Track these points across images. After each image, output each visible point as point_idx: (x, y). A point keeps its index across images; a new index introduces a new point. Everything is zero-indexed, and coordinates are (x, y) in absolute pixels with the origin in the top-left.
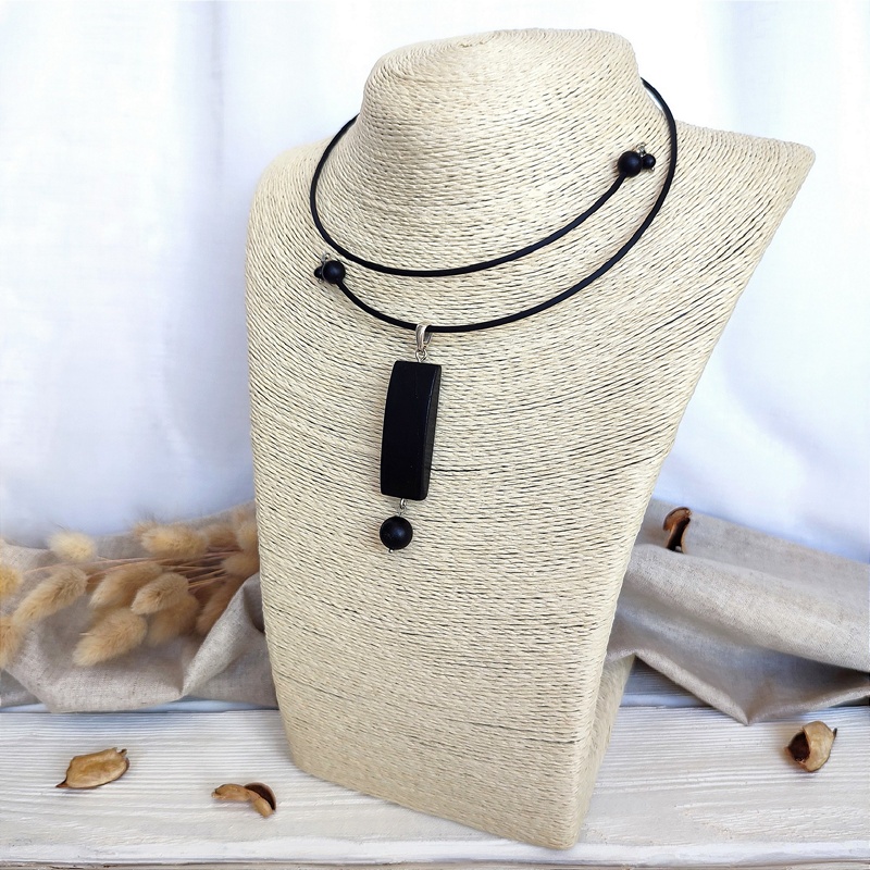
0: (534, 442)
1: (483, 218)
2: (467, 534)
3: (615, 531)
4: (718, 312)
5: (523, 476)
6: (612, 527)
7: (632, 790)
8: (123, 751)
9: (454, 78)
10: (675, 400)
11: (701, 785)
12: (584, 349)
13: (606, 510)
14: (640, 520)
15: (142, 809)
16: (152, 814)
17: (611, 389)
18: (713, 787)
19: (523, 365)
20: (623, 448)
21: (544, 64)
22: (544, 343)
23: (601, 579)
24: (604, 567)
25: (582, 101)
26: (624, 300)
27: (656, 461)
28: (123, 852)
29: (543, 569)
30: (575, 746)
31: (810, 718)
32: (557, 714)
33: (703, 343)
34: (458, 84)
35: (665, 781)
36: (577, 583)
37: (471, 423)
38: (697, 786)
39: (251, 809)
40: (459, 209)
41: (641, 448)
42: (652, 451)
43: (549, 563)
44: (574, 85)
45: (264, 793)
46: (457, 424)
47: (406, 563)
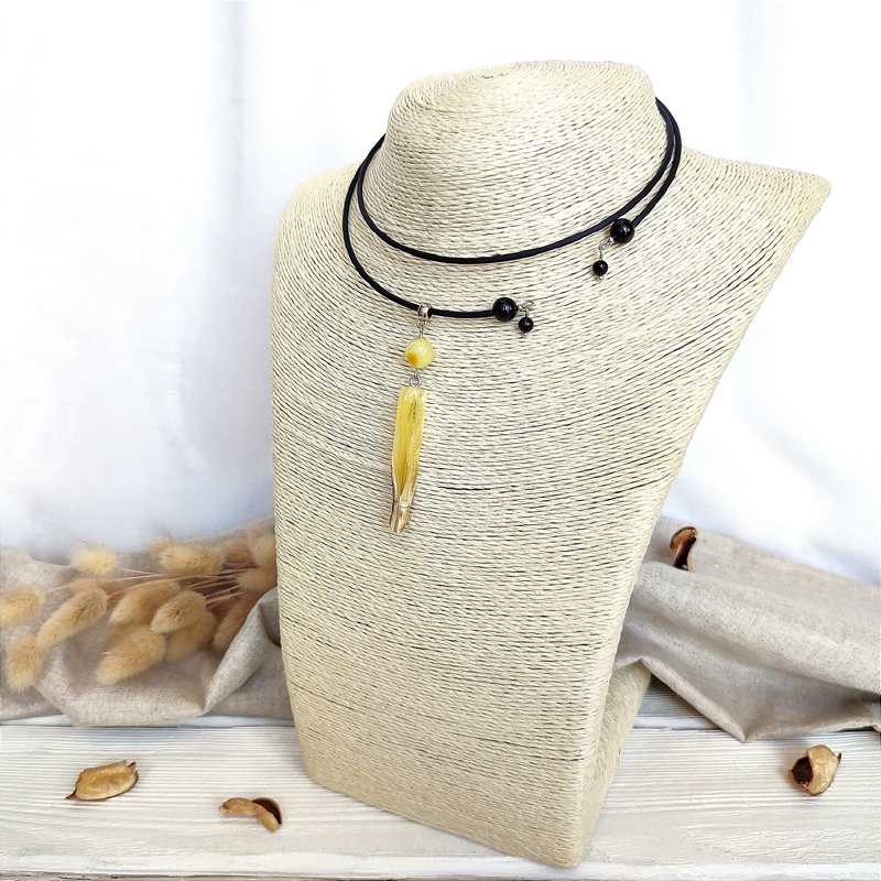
0: (543, 462)
1: (498, 245)
2: (476, 551)
3: (620, 552)
4: (726, 339)
5: (532, 496)
6: (617, 548)
7: (635, 811)
8: (133, 764)
9: (473, 109)
10: (683, 424)
11: (704, 807)
12: (594, 373)
13: (612, 531)
14: (646, 541)
15: (150, 822)
16: (160, 826)
17: (618, 412)
18: (717, 809)
19: (535, 388)
20: (629, 471)
21: (562, 95)
22: (555, 366)
23: (606, 599)
24: (610, 587)
25: (597, 132)
26: (635, 326)
27: (662, 484)
28: (131, 864)
29: (550, 587)
30: (579, 764)
31: (813, 741)
32: (562, 731)
33: (710, 369)
34: (477, 115)
35: (669, 802)
36: (583, 602)
37: (482, 443)
38: (700, 807)
39: (259, 822)
40: (476, 235)
41: (647, 471)
42: (659, 475)
43: (555, 582)
44: (589, 116)
45: (270, 807)
46: (469, 443)
47: (418, 578)
